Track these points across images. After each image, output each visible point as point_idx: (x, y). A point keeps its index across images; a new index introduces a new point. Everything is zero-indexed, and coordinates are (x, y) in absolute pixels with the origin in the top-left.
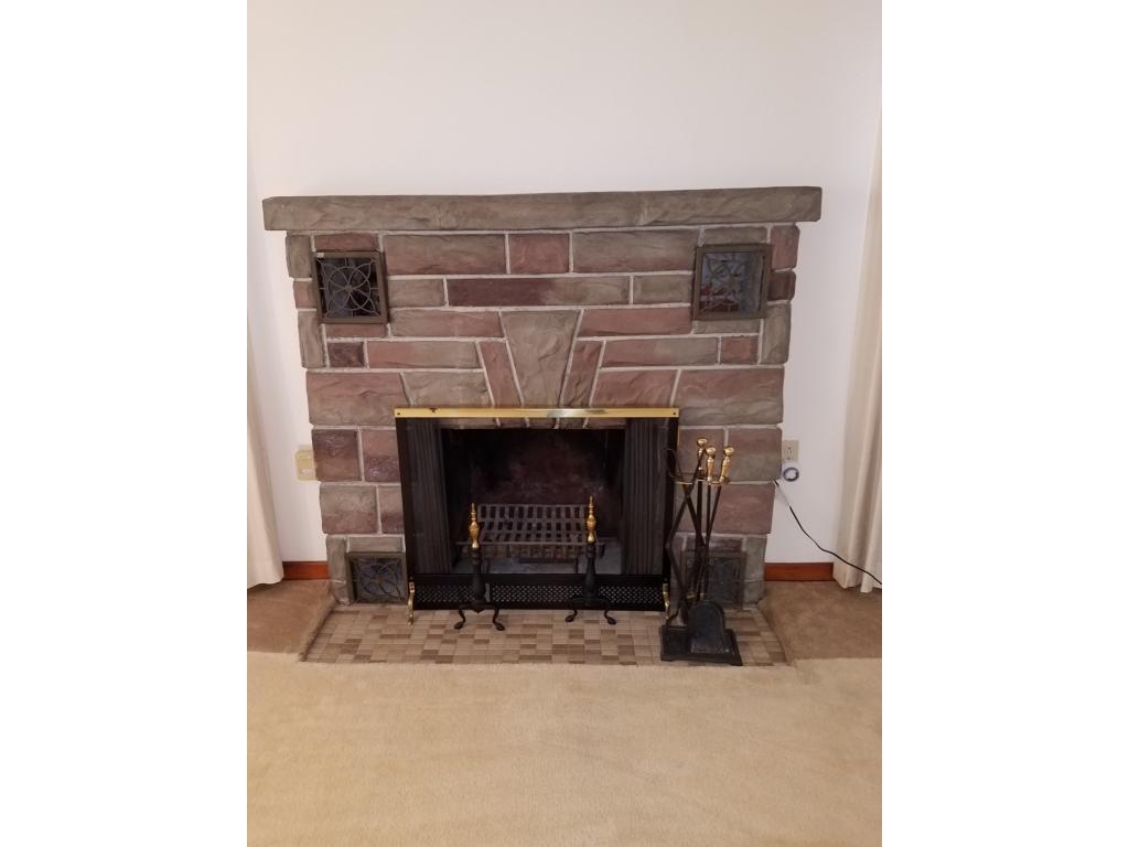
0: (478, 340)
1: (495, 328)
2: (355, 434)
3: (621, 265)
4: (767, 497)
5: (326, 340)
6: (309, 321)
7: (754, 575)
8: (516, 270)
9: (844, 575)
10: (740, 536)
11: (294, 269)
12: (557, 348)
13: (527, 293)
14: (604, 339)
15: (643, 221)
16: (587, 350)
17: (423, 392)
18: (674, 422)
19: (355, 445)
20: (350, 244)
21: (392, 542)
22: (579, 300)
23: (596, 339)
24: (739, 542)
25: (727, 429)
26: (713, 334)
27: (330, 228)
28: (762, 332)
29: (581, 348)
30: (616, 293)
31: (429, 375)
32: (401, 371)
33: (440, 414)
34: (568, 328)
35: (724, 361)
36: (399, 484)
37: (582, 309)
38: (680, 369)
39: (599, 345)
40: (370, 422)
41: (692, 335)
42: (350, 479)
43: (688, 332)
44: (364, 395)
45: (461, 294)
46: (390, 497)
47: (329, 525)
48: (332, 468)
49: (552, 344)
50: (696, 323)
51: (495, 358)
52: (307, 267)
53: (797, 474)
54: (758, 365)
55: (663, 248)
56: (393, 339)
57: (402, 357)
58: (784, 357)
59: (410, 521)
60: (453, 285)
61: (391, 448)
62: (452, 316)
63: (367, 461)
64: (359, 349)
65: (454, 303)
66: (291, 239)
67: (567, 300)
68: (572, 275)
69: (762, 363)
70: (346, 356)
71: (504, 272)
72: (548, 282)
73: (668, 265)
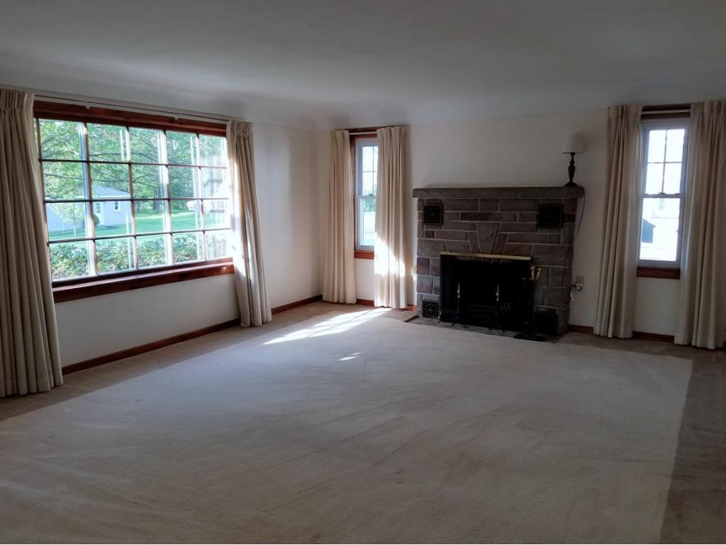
0: (468, 231)
1: (474, 227)
2: (429, 259)
3: (514, 209)
5: (425, 230)
6: (421, 224)
7: (561, 326)
8: (481, 210)
10: (555, 308)
11: (419, 209)
12: (492, 235)
13: (484, 217)
14: (508, 233)
16: (502, 237)
17: (450, 247)
18: (528, 262)
19: (429, 263)
20: (434, 202)
21: (435, 297)
22: (500, 220)
23: (506, 233)
24: (554, 311)
25: (550, 266)
27: (430, 197)
29: (500, 235)
30: (512, 218)
31: (452, 242)
32: (445, 240)
33: (454, 253)
34: (496, 229)
35: (549, 242)
36: (439, 277)
37: (501, 223)
38: (534, 244)
39: (506, 235)
40: (434, 256)
41: (538, 233)
42: (426, 274)
43: (536, 231)
44: (433, 247)
45: (464, 217)
46: (437, 282)
47: (419, 290)
48: (422, 270)
49: (490, 233)
50: (539, 229)
51: (473, 237)
52: (422, 208)
54: (561, 245)
55: (527, 204)
56: (443, 230)
57: (445, 236)
58: (570, 243)
59: (442, 290)
60: (462, 214)
61: (438, 265)
62: (461, 223)
63: (432, 269)
64: (433, 232)
65: (462, 219)
66: (419, 200)
67: (496, 220)
68: (499, 212)
69: (564, 243)
70: (430, 235)
71: (477, 210)
72: (491, 214)
73: (529, 210)
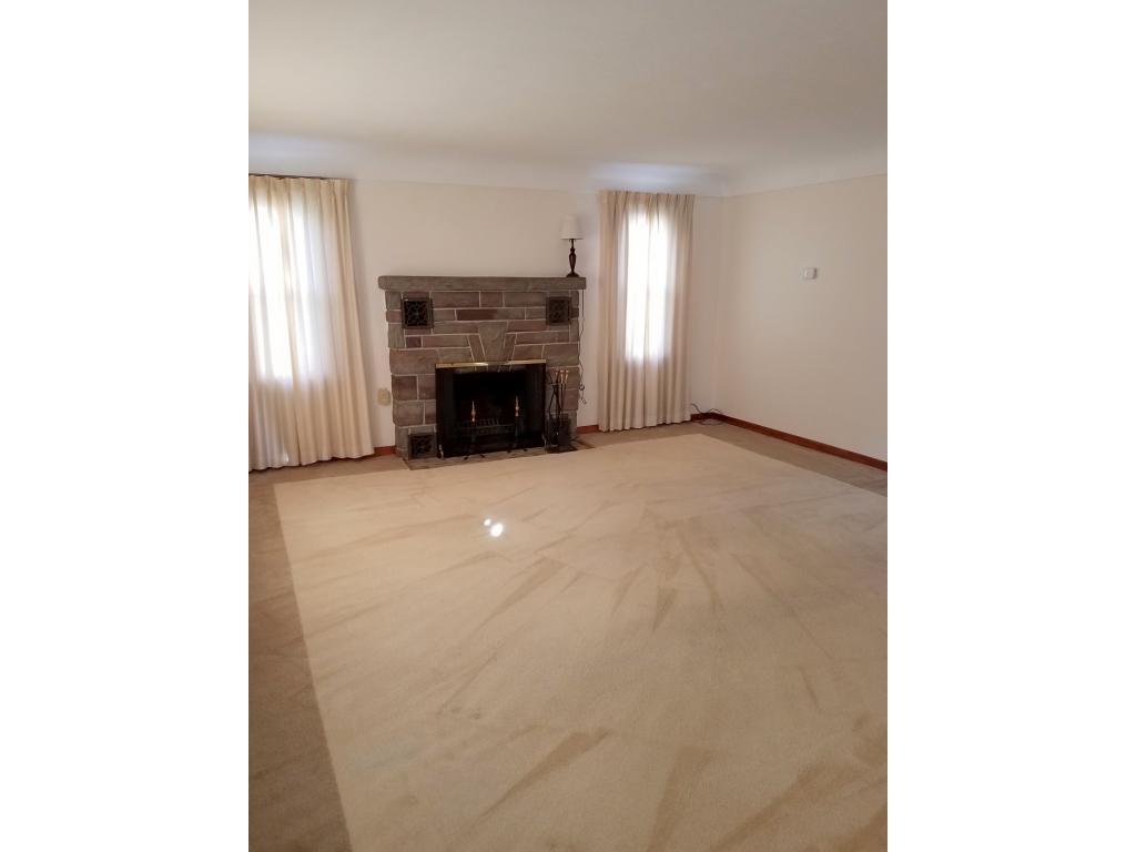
0: (468, 335)
1: (475, 329)
2: (414, 378)
3: (523, 305)
4: (577, 396)
5: (405, 336)
6: (399, 328)
7: (573, 430)
8: (483, 305)
9: (603, 427)
10: (568, 416)
12: (499, 337)
13: (487, 315)
14: (516, 333)
15: (530, 287)
16: (510, 338)
17: (446, 358)
18: (544, 365)
19: (415, 382)
20: (418, 296)
21: (432, 428)
22: (507, 318)
23: (513, 333)
24: (568, 418)
25: (561, 368)
26: (554, 331)
27: (414, 289)
28: (569, 330)
29: (508, 337)
30: (520, 315)
31: (447, 350)
32: (437, 349)
33: (455, 365)
34: (503, 329)
35: (559, 341)
36: (435, 400)
37: (508, 321)
38: (543, 345)
39: (515, 336)
40: (423, 372)
42: (411, 399)
43: (546, 330)
44: (421, 360)
45: (462, 315)
46: (430, 406)
47: (397, 420)
48: (405, 393)
49: (497, 336)
50: (549, 327)
51: (475, 341)
52: (399, 304)
55: (535, 298)
56: (433, 335)
57: (437, 343)
58: (578, 339)
59: (440, 417)
60: (459, 313)
61: (432, 383)
62: (458, 325)
63: (421, 389)
64: (419, 340)
65: (459, 319)
66: (387, 293)
67: (502, 318)
68: (503, 308)
69: (571, 342)
70: (413, 343)
71: (478, 306)
72: (495, 311)
73: (537, 304)
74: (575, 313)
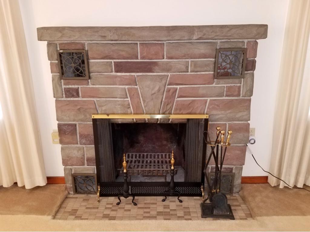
0: (127, 87)
1: (134, 82)
2: (76, 125)
3: (185, 56)
4: (243, 150)
5: (63, 87)
6: (57, 79)
7: (237, 182)
8: (142, 58)
9: (273, 181)
10: (232, 166)
11: (50, 57)
12: (159, 90)
13: (147, 67)
14: (178, 87)
15: (195, 38)
16: (171, 91)
17: (104, 108)
18: (206, 120)
19: (76, 129)
20: (73, 47)
21: (91, 169)
22: (168, 70)
23: (175, 86)
24: (232, 169)
25: (227, 123)
26: (223, 85)
27: (65, 40)
28: (242, 84)
29: (169, 90)
30: (183, 67)
31: (106, 101)
32: (95, 99)
33: (111, 117)
34: (164, 82)
35: (227, 96)
36: (94, 146)
37: (169, 74)
38: (209, 99)
39: (177, 89)
40: (82, 120)
41: (214, 85)
42: (74, 144)
43: (212, 84)
44: (79, 109)
45: (119, 68)
46: (90, 151)
47: (65, 163)
48: (67, 139)
49: (157, 88)
50: (215, 80)
51: (133, 94)
52: (56, 56)
53: (255, 142)
54: (241, 97)
55: (203, 49)
56: (91, 86)
57: (95, 94)
58: (251, 95)
59: (98, 161)
60: (116, 64)
61: (91, 131)
62: (116, 77)
63: (81, 136)
64: (77, 90)
65: (117, 71)
66: (49, 45)
67: (163, 70)
68: (165, 60)
69: (242, 97)
70: (72, 93)
71: (137, 58)
72: (155, 64)
73: (205, 56)
74: (251, 66)
